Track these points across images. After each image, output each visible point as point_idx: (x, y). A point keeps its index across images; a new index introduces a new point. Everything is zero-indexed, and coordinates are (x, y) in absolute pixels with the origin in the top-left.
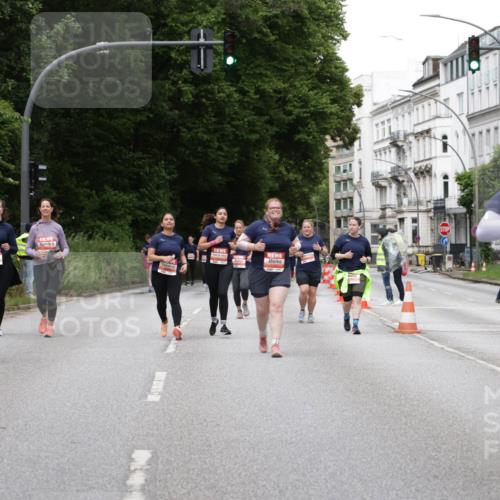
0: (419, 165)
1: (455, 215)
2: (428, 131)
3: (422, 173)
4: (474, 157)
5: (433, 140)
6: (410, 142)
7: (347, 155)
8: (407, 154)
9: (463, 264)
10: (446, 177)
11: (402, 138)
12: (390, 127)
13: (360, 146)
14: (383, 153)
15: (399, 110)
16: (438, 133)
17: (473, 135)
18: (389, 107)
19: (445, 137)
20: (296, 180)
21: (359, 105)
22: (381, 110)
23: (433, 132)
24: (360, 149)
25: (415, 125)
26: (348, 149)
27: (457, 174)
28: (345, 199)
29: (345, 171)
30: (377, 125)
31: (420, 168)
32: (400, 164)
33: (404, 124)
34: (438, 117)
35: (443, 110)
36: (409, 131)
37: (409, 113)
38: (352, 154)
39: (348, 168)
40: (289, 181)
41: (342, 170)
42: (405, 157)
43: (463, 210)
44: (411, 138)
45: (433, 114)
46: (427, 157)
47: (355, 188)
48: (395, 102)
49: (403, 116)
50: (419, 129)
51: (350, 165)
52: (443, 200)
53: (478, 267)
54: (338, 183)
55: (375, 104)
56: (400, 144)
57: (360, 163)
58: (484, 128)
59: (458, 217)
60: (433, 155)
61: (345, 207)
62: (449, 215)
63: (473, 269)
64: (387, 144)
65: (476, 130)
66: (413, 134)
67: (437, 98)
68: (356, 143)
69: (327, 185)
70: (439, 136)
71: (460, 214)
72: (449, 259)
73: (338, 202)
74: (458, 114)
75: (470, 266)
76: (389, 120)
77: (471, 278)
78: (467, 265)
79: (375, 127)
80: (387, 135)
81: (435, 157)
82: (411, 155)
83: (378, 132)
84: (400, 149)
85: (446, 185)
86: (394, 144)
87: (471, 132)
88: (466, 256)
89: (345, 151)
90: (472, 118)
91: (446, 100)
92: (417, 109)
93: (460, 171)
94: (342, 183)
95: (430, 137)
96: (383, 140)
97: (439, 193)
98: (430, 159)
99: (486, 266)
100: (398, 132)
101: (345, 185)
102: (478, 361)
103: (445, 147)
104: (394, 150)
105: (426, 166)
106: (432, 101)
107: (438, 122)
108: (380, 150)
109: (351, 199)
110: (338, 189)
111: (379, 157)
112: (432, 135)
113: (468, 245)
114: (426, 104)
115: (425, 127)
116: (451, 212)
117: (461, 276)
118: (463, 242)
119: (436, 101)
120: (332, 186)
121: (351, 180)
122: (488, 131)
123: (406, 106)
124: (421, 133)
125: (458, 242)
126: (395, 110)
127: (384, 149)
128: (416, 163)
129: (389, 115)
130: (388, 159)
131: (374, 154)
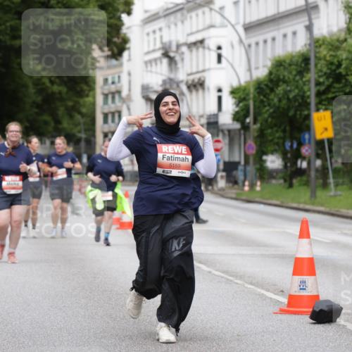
0: (191, 78)
1: (229, 131)
2: (202, 42)
3: (195, 86)
4: (250, 70)
5: (207, 51)
6: (183, 53)
7: (115, 66)
8: (180, 65)
9: (236, 183)
10: (220, 90)
11: (174, 48)
12: (161, 37)
13: (130, 56)
14: (154, 64)
15: (172, 18)
16: (212, 44)
17: (250, 46)
18: (161, 14)
19: (219, 48)
20: (60, 93)
21: (129, 13)
22: (152, 18)
23: (207, 42)
24: (129, 60)
25: (188, 35)
26: (117, 59)
27: (232, 87)
28: (113, 114)
29: (113, 83)
30: (148, 34)
31: (193, 81)
32: (172, 76)
33: (176, 33)
34: (212, 26)
35: (217, 19)
36: (182, 40)
37: (183, 22)
38: (121, 65)
39: (116, 80)
40: (53, 93)
41: (110, 81)
42: (177, 69)
43: (237, 126)
44: (184, 49)
45: (208, 22)
46: (201, 69)
47: (123, 100)
48: (168, 9)
49: (176, 25)
50: (192, 39)
51: (119, 77)
52: (216, 116)
53: (252, 186)
54: (106, 96)
55: (146, 11)
56: (172, 54)
57: (129, 74)
58: (260, 39)
59: (232, 133)
60: (207, 67)
61: (113, 121)
62: (222, 131)
63: (246, 188)
64: (158, 54)
65: (253, 41)
66: (185, 44)
67: (212, 6)
68: (126, 54)
69: (94, 97)
70: (213, 47)
71: (235, 130)
72: (222, 177)
73: (106, 116)
74: (233, 22)
75: (244, 185)
76: (160, 29)
77: (244, 197)
78: (241, 184)
79: (146, 37)
80: (158, 45)
81: (209, 69)
82: (183, 67)
83: (149, 42)
84: (172, 61)
85: (220, 98)
86: (166, 55)
87: (246, 42)
88: (239, 174)
89: (114, 62)
90: (249, 28)
91: (222, 8)
92: (191, 17)
93: (235, 84)
94: (110, 97)
95: (204, 48)
96: (154, 51)
97: (212, 108)
98: (203, 71)
99: (261, 185)
100: (170, 42)
101: (113, 98)
102: (246, 285)
103: (219, 57)
104: (165, 61)
105: (199, 79)
106: (206, 9)
107: (212, 31)
108: (150, 62)
109: (120, 113)
110: (105, 102)
111: (149, 68)
112: (206, 45)
113: (243, 163)
114: (200, 12)
115: (199, 37)
116: (224, 128)
117: (234, 196)
118: (236, 159)
119: (211, 9)
120: (99, 99)
121: (119, 92)
122: (265, 42)
123: (179, 15)
124: (195, 44)
125: (232, 160)
126: (167, 18)
127: (155, 60)
128: (189, 75)
129: (161, 23)
130: (159, 70)
131: (144, 65)
